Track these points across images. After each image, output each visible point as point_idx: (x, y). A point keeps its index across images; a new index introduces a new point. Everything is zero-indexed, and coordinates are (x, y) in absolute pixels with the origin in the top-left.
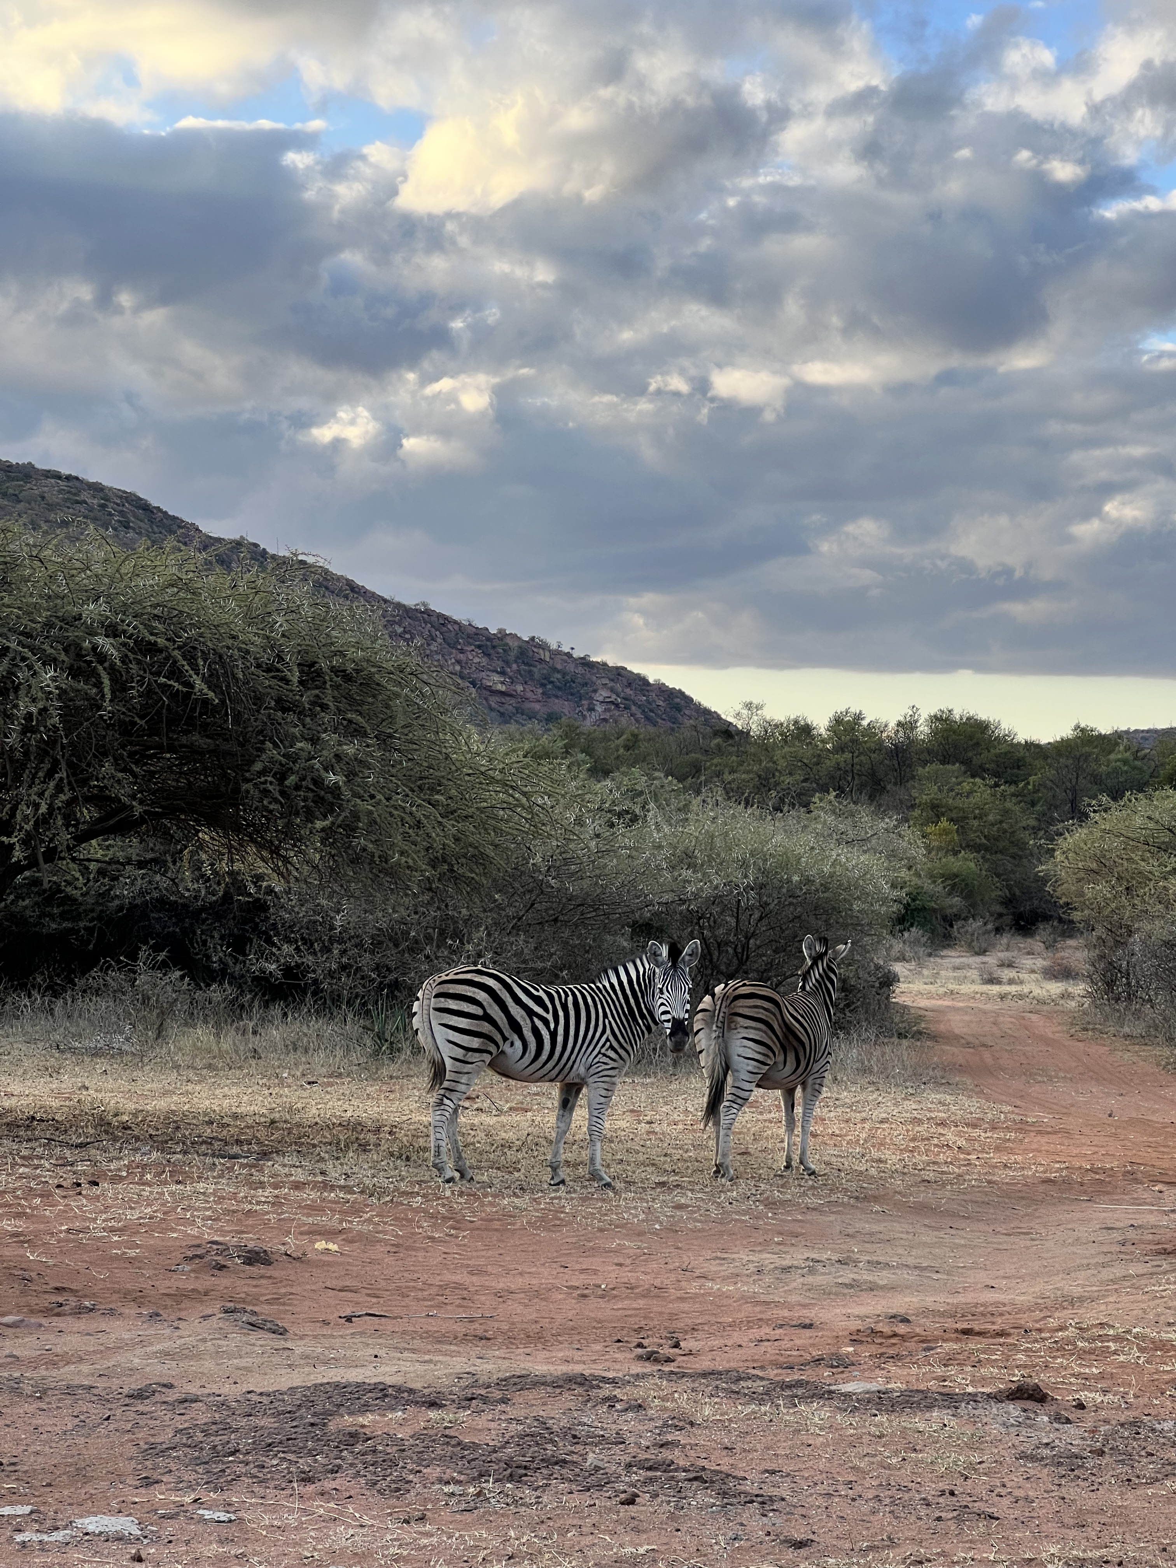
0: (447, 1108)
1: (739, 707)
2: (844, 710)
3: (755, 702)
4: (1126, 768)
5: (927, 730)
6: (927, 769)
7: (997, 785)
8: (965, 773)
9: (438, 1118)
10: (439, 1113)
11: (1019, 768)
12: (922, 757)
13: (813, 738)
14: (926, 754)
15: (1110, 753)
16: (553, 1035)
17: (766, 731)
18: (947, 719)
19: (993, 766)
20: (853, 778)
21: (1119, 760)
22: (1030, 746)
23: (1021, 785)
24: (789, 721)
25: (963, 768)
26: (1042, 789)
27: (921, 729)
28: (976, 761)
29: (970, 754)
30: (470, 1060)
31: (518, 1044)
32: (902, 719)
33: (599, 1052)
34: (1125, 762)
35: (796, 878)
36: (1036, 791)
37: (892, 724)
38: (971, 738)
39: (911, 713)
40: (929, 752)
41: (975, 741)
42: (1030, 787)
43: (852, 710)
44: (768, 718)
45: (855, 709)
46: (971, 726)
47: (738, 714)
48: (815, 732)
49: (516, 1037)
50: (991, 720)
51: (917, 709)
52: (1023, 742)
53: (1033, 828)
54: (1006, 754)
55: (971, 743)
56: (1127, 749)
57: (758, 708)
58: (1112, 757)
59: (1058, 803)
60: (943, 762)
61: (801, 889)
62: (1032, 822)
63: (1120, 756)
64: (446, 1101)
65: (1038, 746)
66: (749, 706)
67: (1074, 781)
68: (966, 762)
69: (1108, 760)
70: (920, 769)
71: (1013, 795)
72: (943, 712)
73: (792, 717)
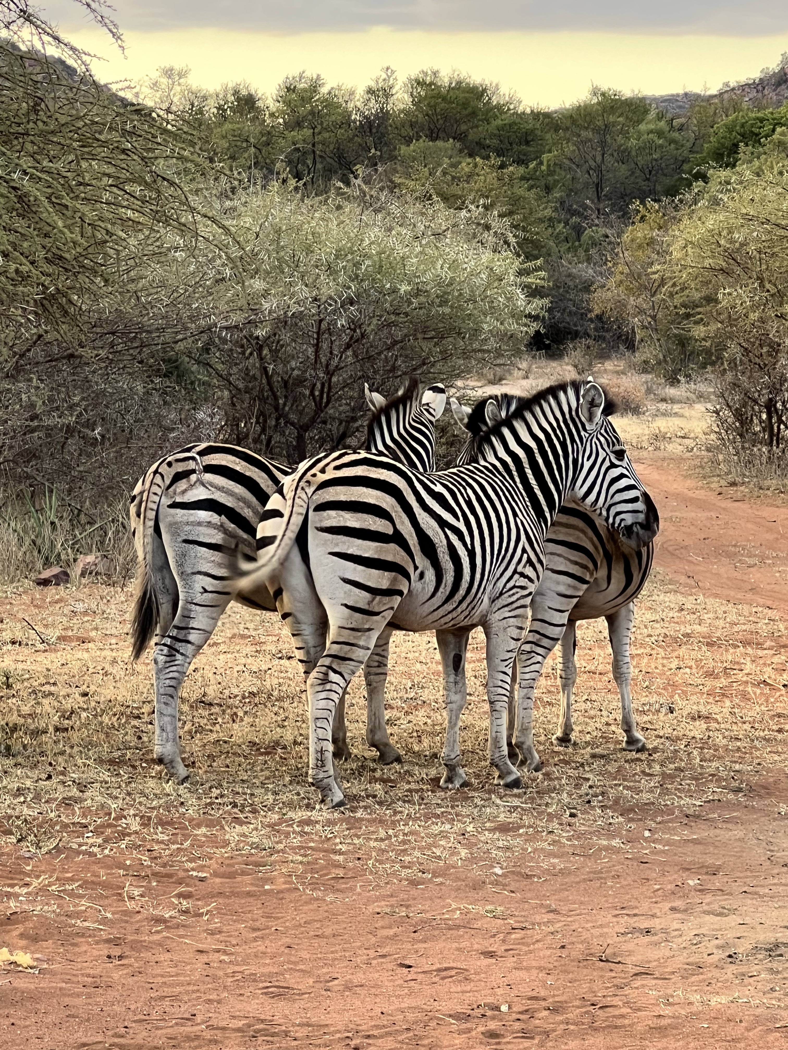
0: (335, 687)
1: (155, 75)
2: (297, 74)
3: (177, 67)
4: (661, 142)
5: (407, 99)
6: (412, 147)
7: (502, 166)
8: (461, 151)
9: (323, 704)
10: (323, 695)
11: (527, 143)
12: (404, 133)
13: (259, 111)
14: (407, 127)
15: (639, 122)
16: (472, 554)
17: (192, 105)
18: (431, 84)
19: (495, 142)
20: (314, 163)
21: (651, 132)
22: (537, 115)
23: (532, 165)
24: (226, 91)
25: (458, 145)
26: (558, 170)
27: (399, 96)
28: (473, 135)
29: (463, 127)
30: (376, 610)
31: (430, 575)
32: (373, 84)
33: (515, 572)
34: (660, 133)
35: (404, 288)
36: (551, 173)
37: (360, 91)
38: (465, 105)
39: (384, 76)
40: (412, 125)
41: (470, 110)
42: (544, 168)
43: (308, 74)
44: (194, 88)
45: (311, 73)
46: (463, 92)
47: (155, 84)
48: (260, 104)
49: (427, 563)
50: (487, 82)
51: (393, 72)
52: (528, 111)
53: (550, 219)
54: (510, 125)
55: (465, 112)
56: (660, 117)
57: (182, 75)
58: (643, 127)
59: (579, 186)
60: (433, 139)
61: (410, 303)
62: (548, 212)
63: (652, 127)
64: (333, 677)
65: (547, 115)
66: (169, 73)
67: (599, 159)
68: (460, 137)
69: (639, 132)
70: (403, 147)
71: (523, 178)
72: (426, 74)
73: (230, 85)
